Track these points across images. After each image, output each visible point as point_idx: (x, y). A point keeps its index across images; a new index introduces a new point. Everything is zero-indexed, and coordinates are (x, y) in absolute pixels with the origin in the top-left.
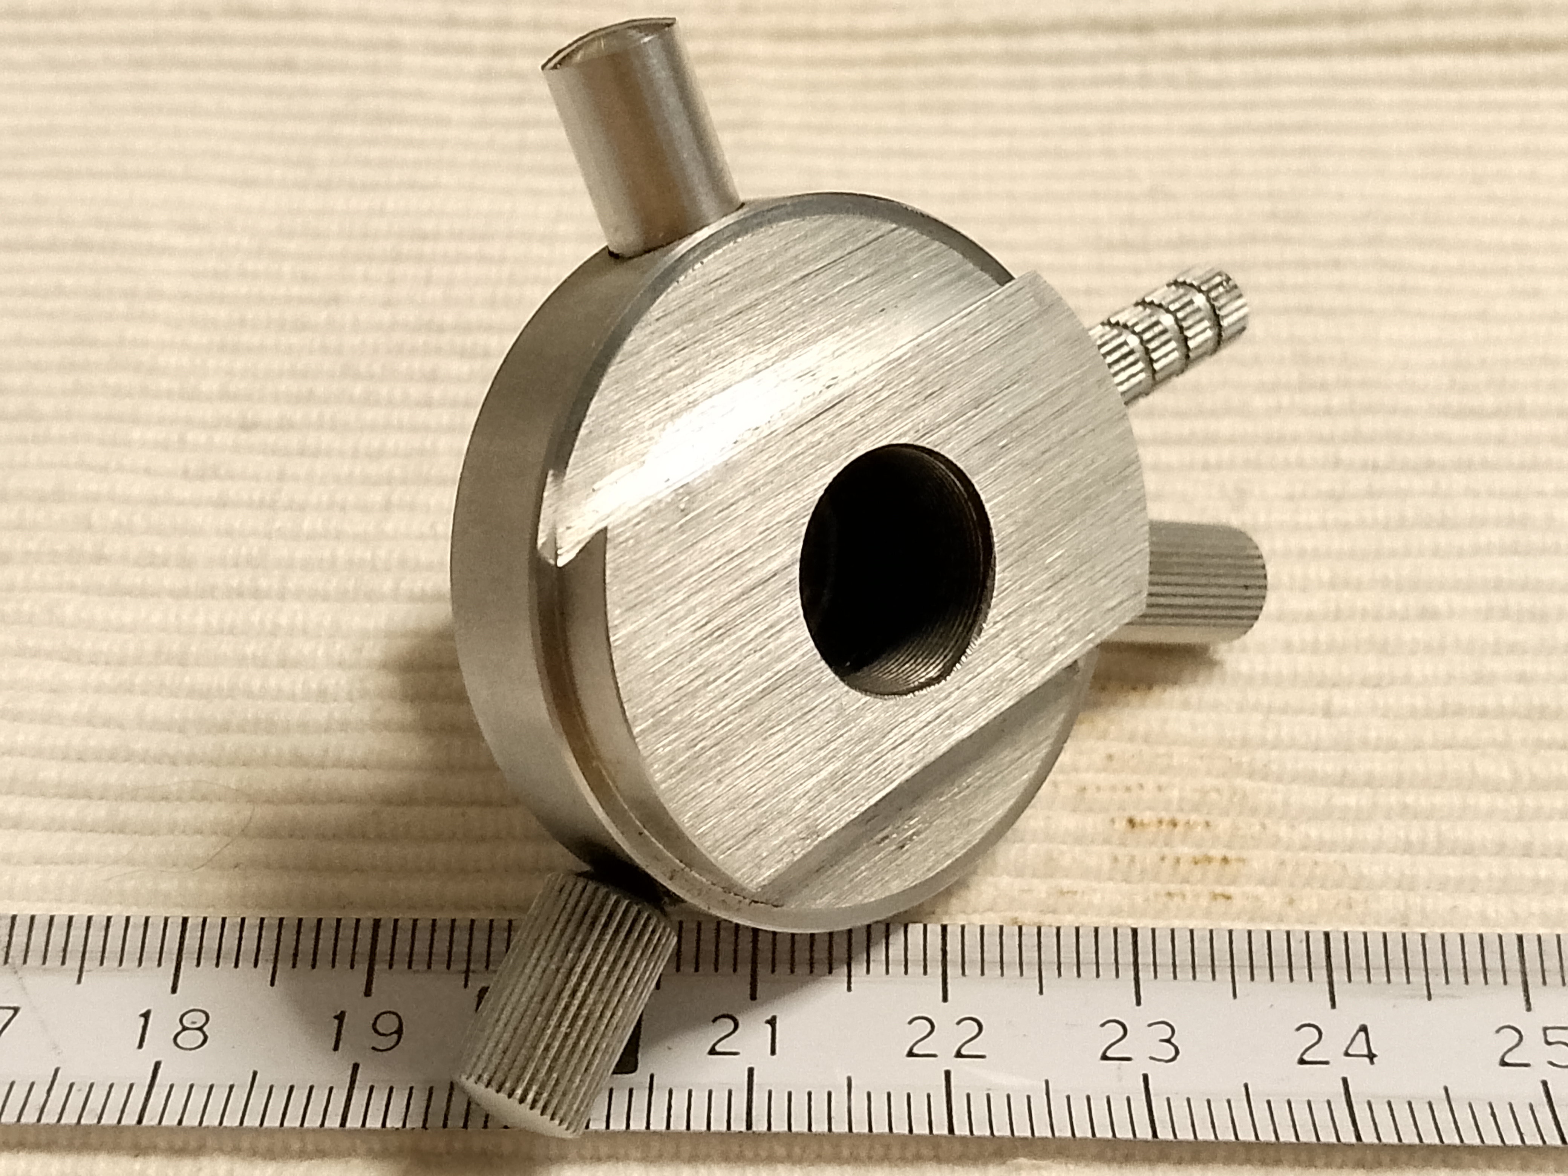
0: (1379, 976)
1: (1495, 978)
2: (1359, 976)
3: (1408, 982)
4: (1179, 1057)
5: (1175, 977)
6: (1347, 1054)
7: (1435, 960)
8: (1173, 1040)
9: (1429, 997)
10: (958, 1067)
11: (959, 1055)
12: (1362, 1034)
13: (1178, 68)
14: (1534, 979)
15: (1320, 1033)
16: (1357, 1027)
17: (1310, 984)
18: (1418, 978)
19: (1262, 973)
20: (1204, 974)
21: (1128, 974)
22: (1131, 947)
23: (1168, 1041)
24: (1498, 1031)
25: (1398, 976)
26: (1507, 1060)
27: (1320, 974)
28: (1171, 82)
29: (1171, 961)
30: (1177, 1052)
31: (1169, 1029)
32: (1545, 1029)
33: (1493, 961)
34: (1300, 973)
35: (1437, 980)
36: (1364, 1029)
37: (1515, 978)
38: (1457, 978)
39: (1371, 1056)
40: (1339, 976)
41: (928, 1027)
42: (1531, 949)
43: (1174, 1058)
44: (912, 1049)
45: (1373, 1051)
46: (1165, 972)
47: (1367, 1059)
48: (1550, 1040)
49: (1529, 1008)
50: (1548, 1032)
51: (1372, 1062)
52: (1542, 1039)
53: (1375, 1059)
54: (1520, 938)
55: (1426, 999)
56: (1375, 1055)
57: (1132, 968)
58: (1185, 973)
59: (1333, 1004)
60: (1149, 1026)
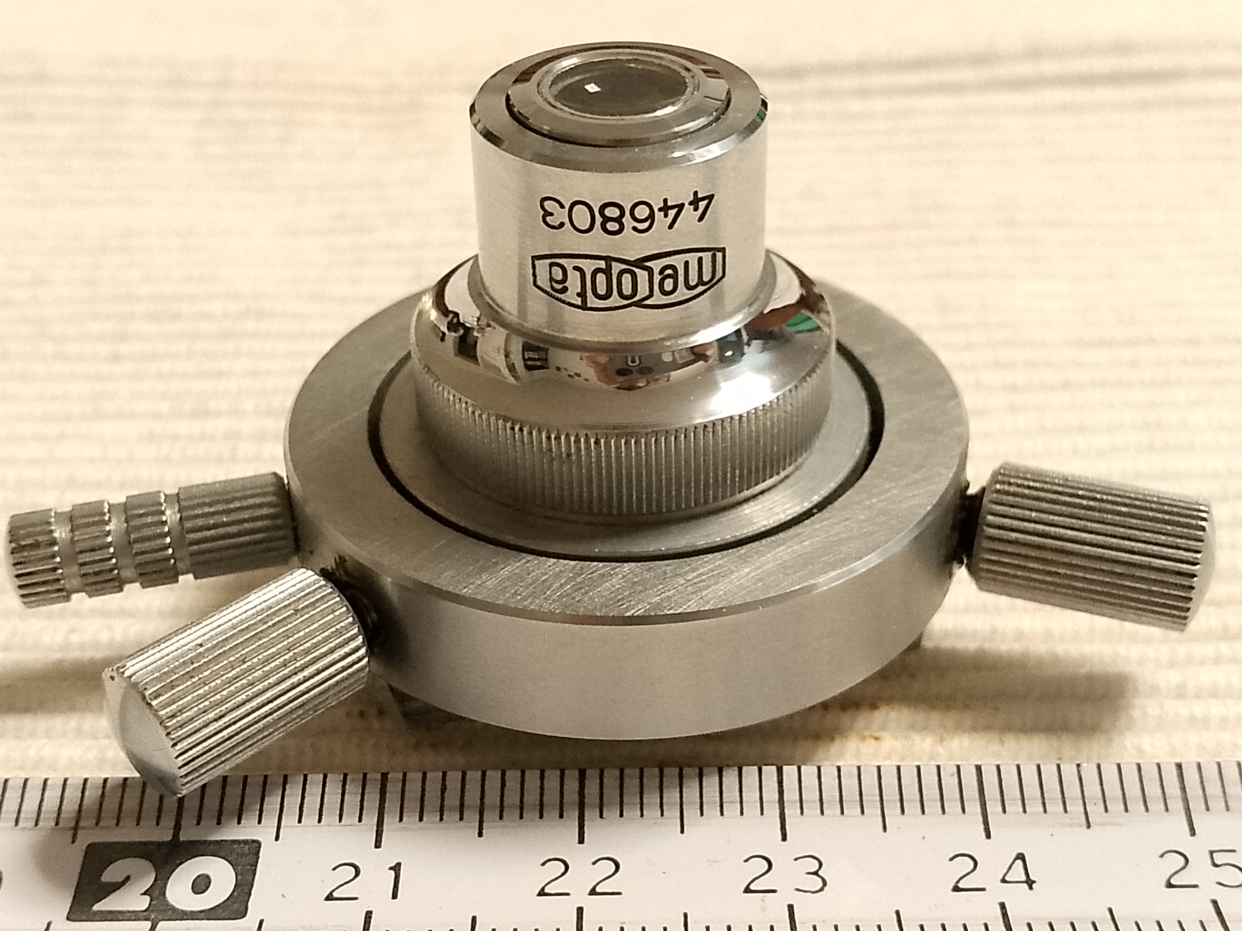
0: (1035, 807)
1: (1156, 805)
2: (1014, 806)
3: (1066, 811)
4: (826, 888)
5: (822, 812)
6: (1004, 881)
7: (1093, 791)
8: (820, 873)
9: (1089, 826)
10: (591, 904)
11: (593, 892)
12: (1019, 862)
14: (1197, 805)
15: (976, 863)
16: (1014, 856)
17: (963, 816)
18: (1075, 807)
19: (912, 806)
20: (852, 809)
21: (773, 811)
22: (776, 785)
23: (816, 873)
24: (1162, 856)
25: (1053, 806)
26: (1173, 882)
27: (974, 807)
29: (818, 798)
30: (825, 883)
31: (816, 862)
32: (1212, 853)
33: (1154, 790)
34: (952, 805)
35: (1095, 810)
36: (1021, 857)
37: (1176, 805)
38: (1116, 806)
39: (1030, 883)
40: (993, 807)
41: (563, 868)
42: (1191, 776)
43: (821, 890)
44: (543, 889)
45: (1032, 878)
46: (811, 808)
47: (1025, 885)
48: (1218, 862)
49: (1193, 832)
50: (1215, 855)
51: (1031, 888)
52: (1209, 861)
53: (1034, 886)
54: (1179, 766)
55: (1085, 827)
56: (1034, 882)
57: (777, 805)
58: (832, 809)
59: (988, 836)
60: (796, 859)
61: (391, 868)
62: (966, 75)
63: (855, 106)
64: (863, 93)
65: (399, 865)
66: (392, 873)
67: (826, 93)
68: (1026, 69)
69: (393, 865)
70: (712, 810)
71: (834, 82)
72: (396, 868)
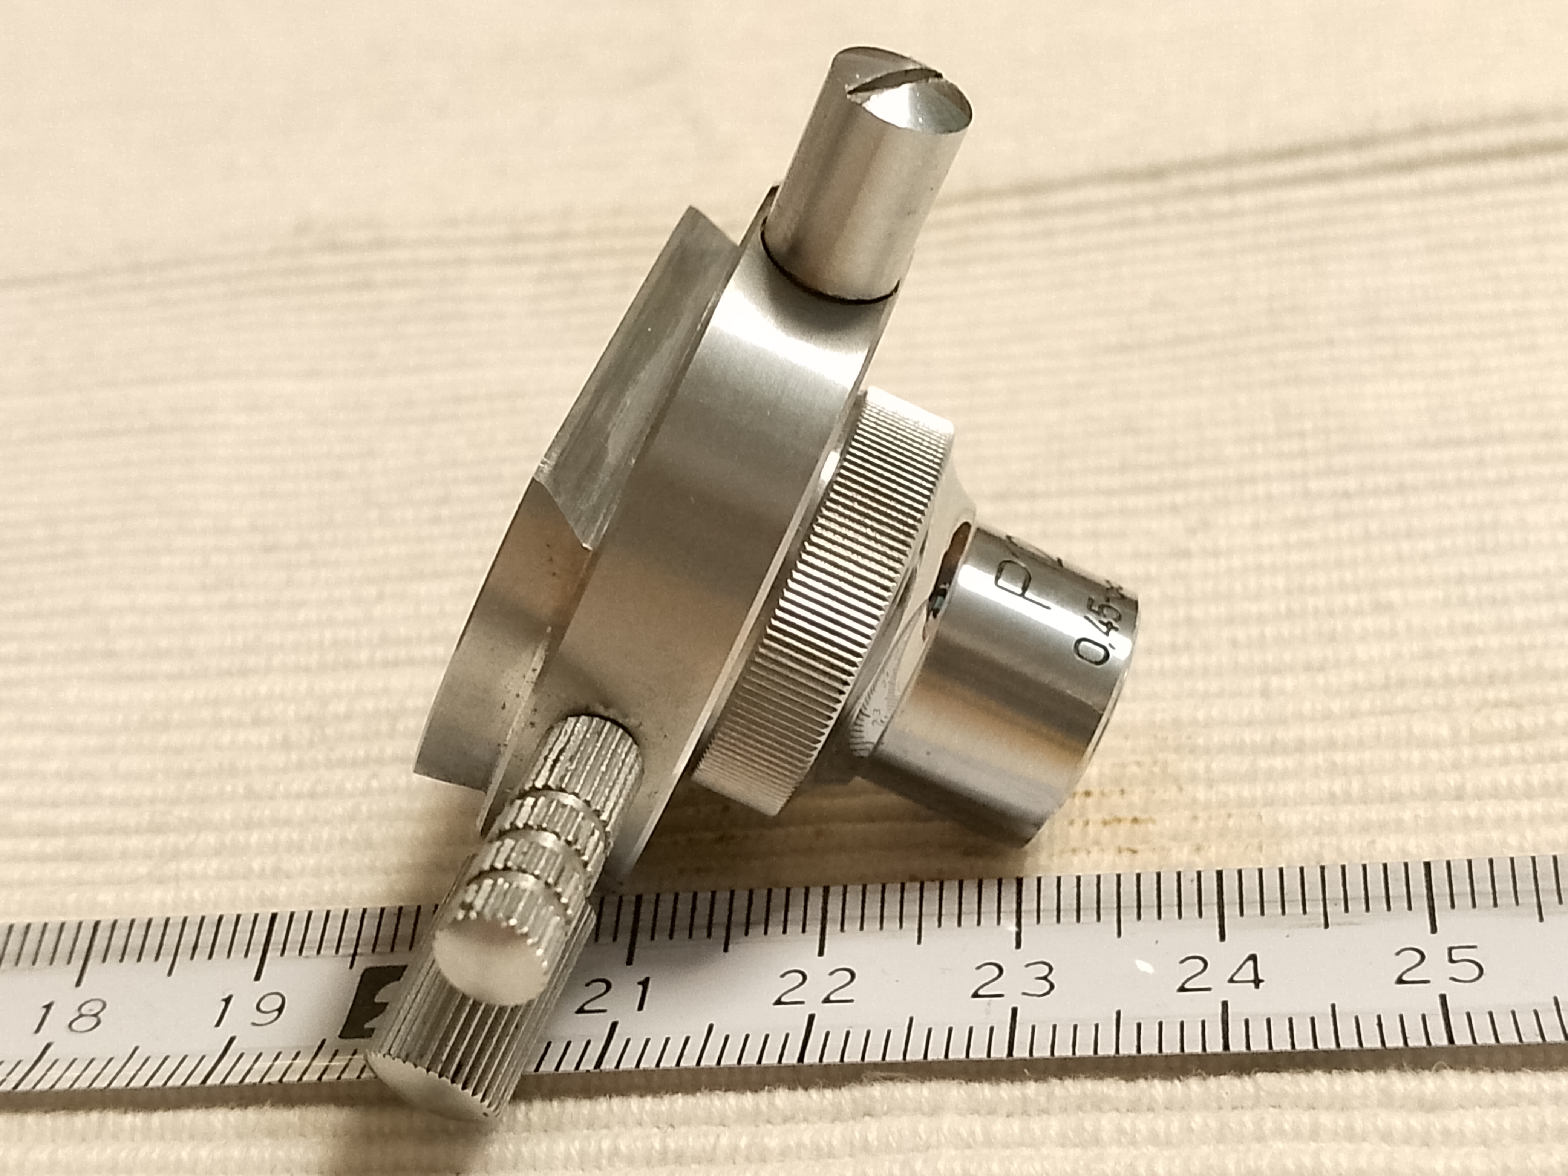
0: (1273, 910)
1: (1399, 903)
2: (1252, 910)
3: (1305, 912)
4: (1052, 992)
5: (1058, 921)
6: (1232, 981)
7: (1334, 890)
8: (1049, 978)
9: (1326, 925)
10: (823, 1012)
11: (826, 1001)
12: (1250, 963)
13: (1190, 206)
14: (1441, 903)
15: (1205, 964)
16: (1246, 957)
17: (1199, 921)
18: (1315, 909)
20: (1089, 916)
21: (1009, 921)
22: (1015, 897)
23: (1045, 978)
24: (1398, 953)
25: (1293, 909)
26: (1406, 978)
27: (1211, 911)
28: (1184, 218)
29: (1055, 907)
30: (1052, 987)
31: (1047, 968)
32: (1450, 949)
33: (1397, 889)
34: (1190, 911)
35: (1335, 910)
36: (1253, 958)
37: (1420, 904)
38: (1357, 905)
39: (1257, 982)
40: (1231, 911)
41: (800, 979)
42: (1439, 875)
43: (1048, 993)
44: (780, 998)
45: (1260, 977)
46: (1048, 917)
47: (1252, 985)
48: (1454, 958)
49: (1434, 930)
50: (1453, 952)
51: (1257, 986)
52: (1447, 958)
53: (1261, 985)
54: (1428, 865)
55: (1323, 927)
56: (1262, 981)
57: (1014, 915)
58: (1069, 917)
59: (1222, 937)
60: (1027, 966)
61: (639, 983)
62: (1347, 160)
63: (1222, 204)
64: (1231, 189)
65: (647, 980)
66: (640, 987)
67: (1191, 192)
68: (1411, 149)
69: (641, 980)
70: (950, 921)
71: (1200, 179)
72: (644, 983)
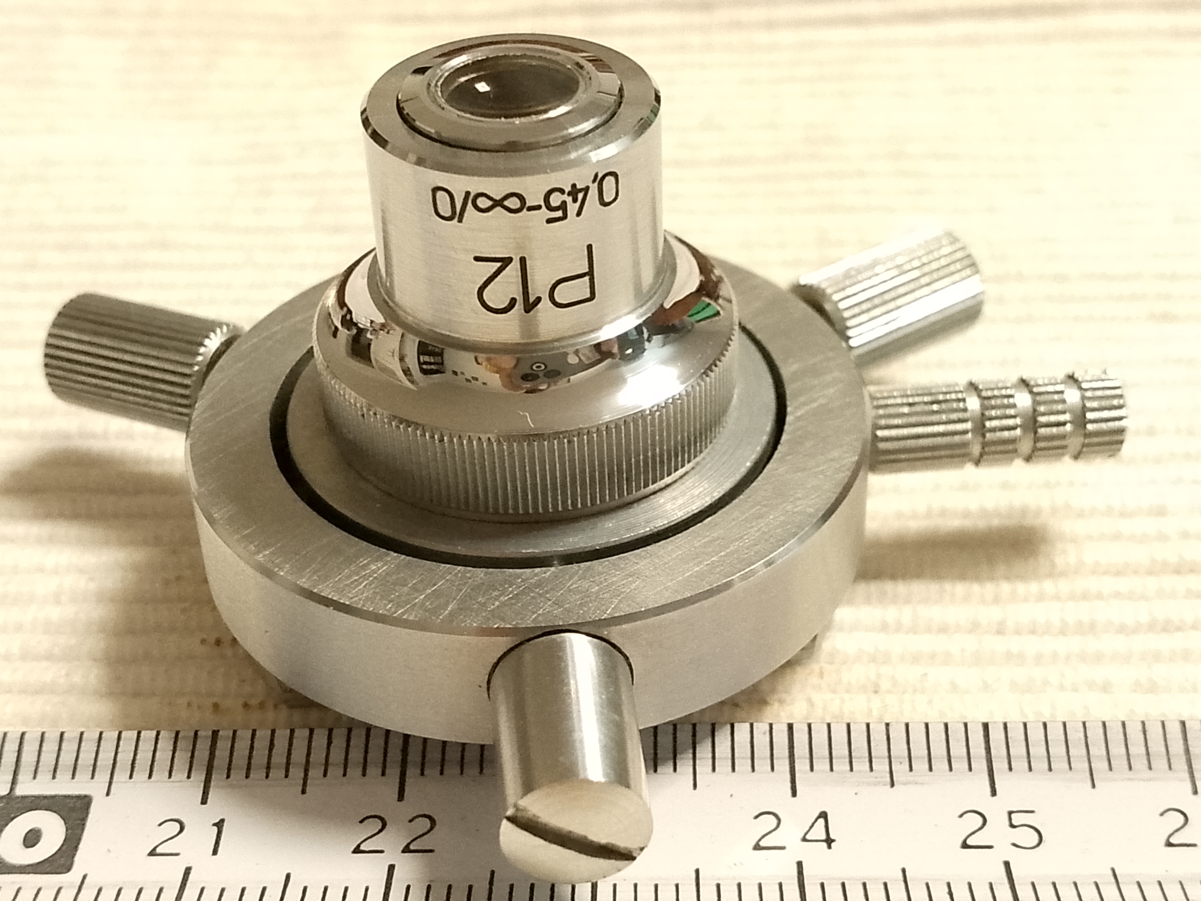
0: (841, 765)
1: (960, 765)
2: (822, 765)
3: (871, 769)
6: (804, 839)
7: (899, 748)
9: (892, 785)
10: (402, 862)
11: (406, 850)
12: (821, 821)
14: (1000, 765)
15: (779, 820)
16: (817, 814)
17: (772, 775)
18: (881, 767)
19: (723, 765)
20: (665, 766)
24: (961, 816)
25: (860, 765)
26: (969, 842)
27: (783, 766)
32: (1010, 813)
33: (958, 749)
34: (762, 765)
35: (900, 768)
36: (824, 815)
37: (979, 764)
38: (920, 765)
39: (829, 841)
40: (802, 767)
41: (380, 825)
42: (997, 736)
44: (358, 846)
45: (832, 836)
47: (824, 844)
48: (1015, 823)
49: (994, 793)
50: (1013, 816)
51: (829, 846)
52: (1007, 822)
53: (833, 844)
54: (986, 726)
55: (889, 786)
56: (833, 841)
59: (794, 794)
61: (214, 825)
65: (222, 821)
66: (215, 829)
69: (217, 821)
72: (219, 825)
